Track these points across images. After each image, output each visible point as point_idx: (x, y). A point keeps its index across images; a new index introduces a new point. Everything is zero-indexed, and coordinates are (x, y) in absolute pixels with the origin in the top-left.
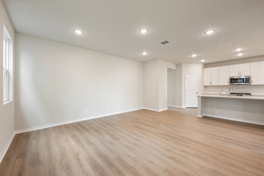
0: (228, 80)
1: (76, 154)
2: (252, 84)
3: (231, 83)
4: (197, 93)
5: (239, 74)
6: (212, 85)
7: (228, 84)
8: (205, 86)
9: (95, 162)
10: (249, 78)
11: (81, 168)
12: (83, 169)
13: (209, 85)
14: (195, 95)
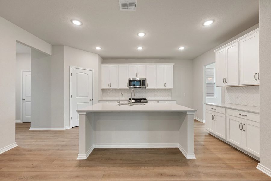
0: (127, 82)
2: (147, 88)
3: (130, 85)
4: (91, 100)
5: (137, 76)
6: (111, 87)
7: (127, 88)
8: (103, 90)
10: (145, 81)
13: (108, 87)
14: (88, 103)
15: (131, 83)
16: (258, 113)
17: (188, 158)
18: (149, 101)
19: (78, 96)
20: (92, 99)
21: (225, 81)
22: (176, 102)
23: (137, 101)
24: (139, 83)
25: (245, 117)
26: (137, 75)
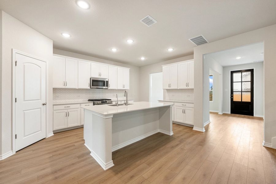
2: (109, 88)
3: (93, 85)
4: (43, 104)
14: (39, 109)
15: (94, 82)
16: (193, 103)
17: (171, 135)
18: (113, 101)
19: (25, 100)
20: (44, 102)
21: (170, 86)
22: (133, 101)
23: (103, 102)
24: (102, 83)
25: (185, 106)
26: (100, 75)
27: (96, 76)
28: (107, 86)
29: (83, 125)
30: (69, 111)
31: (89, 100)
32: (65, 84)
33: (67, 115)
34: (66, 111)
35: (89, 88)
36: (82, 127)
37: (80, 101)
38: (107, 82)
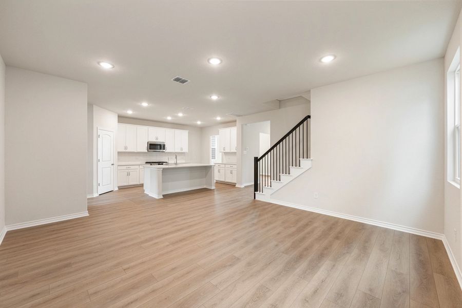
1: (308, 301)
2: (167, 151)
3: (150, 148)
4: (112, 165)
6: (128, 151)
8: (119, 153)
9: (307, 270)
11: (327, 279)
12: (326, 278)
13: (124, 150)
14: (110, 168)
15: (151, 146)
16: (237, 165)
19: (103, 160)
21: (225, 149)
24: (159, 147)
25: (232, 167)
26: (157, 139)
27: (153, 140)
28: (164, 149)
29: (143, 184)
30: (129, 171)
31: (147, 163)
32: (126, 148)
33: (128, 174)
34: (127, 171)
35: (147, 151)
36: (142, 185)
37: (139, 163)
38: (164, 146)
